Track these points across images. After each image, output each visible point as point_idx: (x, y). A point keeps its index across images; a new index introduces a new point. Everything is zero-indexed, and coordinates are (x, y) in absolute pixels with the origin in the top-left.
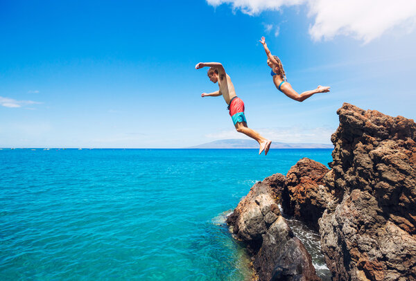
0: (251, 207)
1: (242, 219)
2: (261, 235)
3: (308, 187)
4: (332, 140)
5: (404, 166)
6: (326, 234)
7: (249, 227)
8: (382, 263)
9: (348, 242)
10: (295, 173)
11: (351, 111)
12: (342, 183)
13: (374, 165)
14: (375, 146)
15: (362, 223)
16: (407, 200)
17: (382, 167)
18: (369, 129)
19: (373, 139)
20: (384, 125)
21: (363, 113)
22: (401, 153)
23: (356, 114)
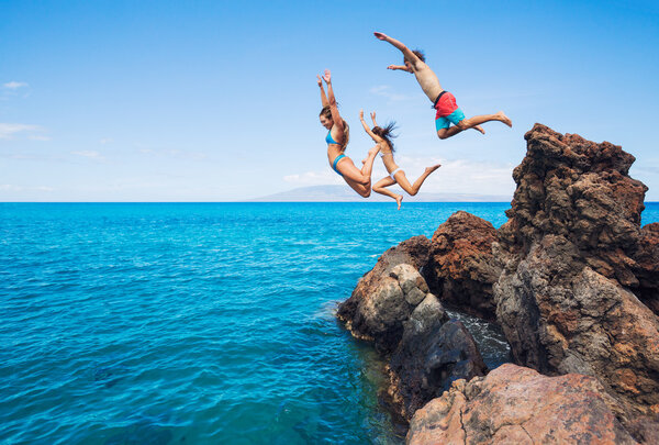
0: (383, 284)
1: (370, 302)
2: (401, 322)
3: (466, 254)
4: (515, 177)
5: (608, 201)
6: (505, 299)
7: (382, 312)
8: (576, 312)
9: (537, 295)
10: (445, 235)
11: (547, 135)
12: (528, 231)
13: (573, 202)
14: (575, 180)
15: (555, 272)
16: (607, 239)
17: (582, 203)
18: (568, 158)
19: (572, 171)
20: (586, 153)
21: (560, 138)
22: (605, 186)
23: (553, 138)
